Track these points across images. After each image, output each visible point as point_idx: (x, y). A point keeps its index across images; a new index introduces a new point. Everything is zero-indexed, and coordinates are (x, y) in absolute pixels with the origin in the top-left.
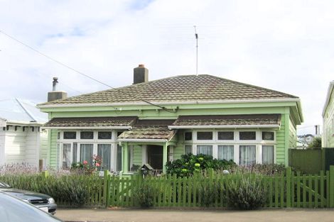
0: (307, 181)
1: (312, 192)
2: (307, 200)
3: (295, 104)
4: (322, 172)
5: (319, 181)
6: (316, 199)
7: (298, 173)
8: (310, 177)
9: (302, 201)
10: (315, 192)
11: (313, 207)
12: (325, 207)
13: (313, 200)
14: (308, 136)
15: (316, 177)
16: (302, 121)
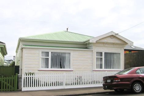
0: (6, 80)
1: (8, 85)
2: (6, 88)
3: (3, 46)
4: (12, 76)
5: (11, 80)
6: (9, 88)
7: (2, 76)
8: (7, 78)
9: (3, 88)
10: (9, 85)
11: (8, 91)
12: (13, 91)
13: (8, 88)
14: (11, 60)
15: (10, 78)
16: (7, 54)
